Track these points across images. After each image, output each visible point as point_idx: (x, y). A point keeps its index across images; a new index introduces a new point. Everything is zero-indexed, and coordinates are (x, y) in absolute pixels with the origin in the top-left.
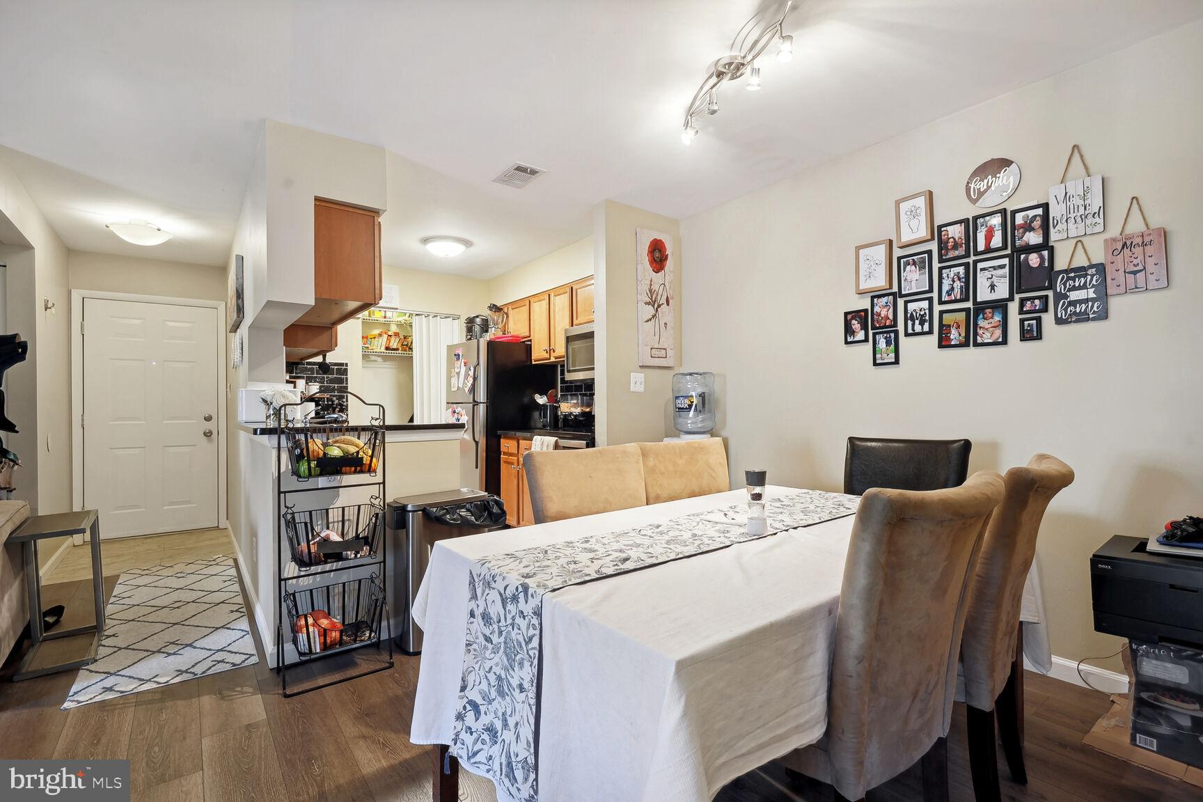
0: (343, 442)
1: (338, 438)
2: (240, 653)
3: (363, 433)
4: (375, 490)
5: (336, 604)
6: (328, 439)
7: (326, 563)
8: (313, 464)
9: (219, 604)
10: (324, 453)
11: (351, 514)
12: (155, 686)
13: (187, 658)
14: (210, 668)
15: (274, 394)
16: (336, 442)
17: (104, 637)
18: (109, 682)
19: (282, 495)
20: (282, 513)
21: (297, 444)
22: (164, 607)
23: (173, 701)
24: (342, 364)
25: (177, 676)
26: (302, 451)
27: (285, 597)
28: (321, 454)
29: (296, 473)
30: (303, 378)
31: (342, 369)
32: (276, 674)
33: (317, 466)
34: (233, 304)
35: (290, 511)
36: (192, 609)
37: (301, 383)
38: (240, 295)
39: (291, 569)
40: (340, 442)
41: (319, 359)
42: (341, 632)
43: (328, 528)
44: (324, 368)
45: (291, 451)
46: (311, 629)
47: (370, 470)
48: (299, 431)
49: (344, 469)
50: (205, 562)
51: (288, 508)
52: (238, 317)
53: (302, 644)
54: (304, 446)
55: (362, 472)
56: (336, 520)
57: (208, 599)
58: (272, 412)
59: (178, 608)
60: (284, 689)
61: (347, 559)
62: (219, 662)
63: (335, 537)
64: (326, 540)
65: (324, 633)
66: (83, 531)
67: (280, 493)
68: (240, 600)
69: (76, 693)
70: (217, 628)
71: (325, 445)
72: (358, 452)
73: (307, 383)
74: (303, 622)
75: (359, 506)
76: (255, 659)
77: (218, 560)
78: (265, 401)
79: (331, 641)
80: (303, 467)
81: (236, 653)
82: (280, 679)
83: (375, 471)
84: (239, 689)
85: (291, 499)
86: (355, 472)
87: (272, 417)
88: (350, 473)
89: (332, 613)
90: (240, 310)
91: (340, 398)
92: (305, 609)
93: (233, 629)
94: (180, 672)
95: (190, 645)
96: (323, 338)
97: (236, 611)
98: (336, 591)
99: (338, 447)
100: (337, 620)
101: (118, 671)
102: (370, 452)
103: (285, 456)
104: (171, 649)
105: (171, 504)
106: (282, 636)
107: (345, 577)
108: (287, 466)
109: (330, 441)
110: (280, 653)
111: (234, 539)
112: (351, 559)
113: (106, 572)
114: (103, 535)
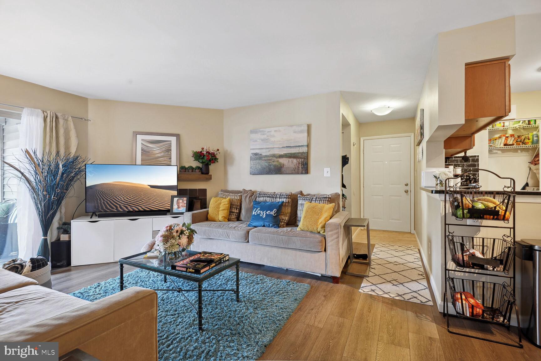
0: (485, 200)
1: (480, 198)
2: (424, 297)
3: (497, 196)
4: (507, 232)
5: (478, 291)
6: (473, 198)
7: (473, 268)
8: (466, 211)
9: (413, 269)
10: (473, 206)
11: (489, 243)
12: (389, 297)
13: (401, 289)
14: (410, 299)
15: (440, 173)
16: (479, 200)
17: (371, 268)
18: (373, 287)
19: (447, 226)
20: (447, 234)
21: (455, 200)
22: (391, 263)
23: (396, 307)
24: (475, 156)
25: (397, 296)
26: (459, 203)
27: (448, 279)
28: (471, 206)
29: (454, 214)
30: (452, 165)
31: (476, 159)
32: (443, 316)
33: (468, 212)
34: (418, 132)
35: (451, 234)
36: (402, 267)
37: (451, 167)
38: (422, 127)
39: (451, 265)
40: (482, 200)
41: (462, 154)
42: (483, 311)
43: (473, 248)
44: (465, 159)
45: (452, 204)
46: (464, 302)
47: (504, 219)
48: (456, 192)
49: (485, 216)
50: (406, 248)
51: (450, 233)
52: (421, 138)
53: (458, 308)
54: (460, 201)
55: (497, 219)
56: (478, 244)
57: (409, 265)
58: (439, 182)
59: (396, 265)
60: (448, 327)
61: (487, 269)
62: (415, 297)
63: (479, 255)
64: (473, 256)
65: (472, 307)
66: (364, 226)
67: (446, 224)
68: (422, 269)
69: (363, 287)
70: (413, 280)
71: (473, 201)
72: (495, 207)
73: (454, 168)
74: (459, 296)
75: (494, 240)
76: (431, 303)
77: (411, 248)
78: (435, 177)
79: (476, 313)
80: (460, 212)
81: (422, 296)
82: (446, 320)
83: (508, 220)
84: (424, 315)
85: (452, 229)
86: (493, 219)
87: (439, 185)
88: (490, 219)
89: (476, 296)
90: (422, 134)
91: (474, 175)
92: (459, 289)
93: (420, 284)
94: (399, 295)
95: (402, 284)
96: (467, 142)
97: (421, 275)
98: (478, 285)
99: (481, 203)
100: (480, 302)
101: (376, 284)
102: (504, 208)
103: (448, 205)
104: (395, 283)
105: (393, 219)
106: (447, 299)
107: (484, 278)
108: (449, 210)
109: (475, 199)
110: (445, 306)
111: (418, 240)
112: (490, 270)
113: (371, 243)
114: (370, 228)
